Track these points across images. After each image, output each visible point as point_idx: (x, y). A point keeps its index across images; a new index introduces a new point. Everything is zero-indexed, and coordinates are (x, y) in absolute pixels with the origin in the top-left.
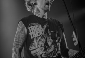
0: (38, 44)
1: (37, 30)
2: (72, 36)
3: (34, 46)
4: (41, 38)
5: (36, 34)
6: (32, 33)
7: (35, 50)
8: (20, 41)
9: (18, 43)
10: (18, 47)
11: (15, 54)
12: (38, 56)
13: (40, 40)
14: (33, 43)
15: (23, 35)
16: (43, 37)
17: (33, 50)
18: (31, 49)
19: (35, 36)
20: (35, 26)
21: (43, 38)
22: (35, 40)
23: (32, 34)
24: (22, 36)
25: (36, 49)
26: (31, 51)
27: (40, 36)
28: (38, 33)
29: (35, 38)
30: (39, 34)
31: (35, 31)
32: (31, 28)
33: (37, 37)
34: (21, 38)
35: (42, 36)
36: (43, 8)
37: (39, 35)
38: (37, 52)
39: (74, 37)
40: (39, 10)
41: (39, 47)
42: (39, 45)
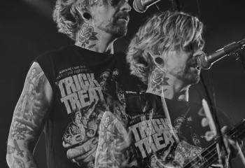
0: (87, 130)
1: (82, 89)
2: (200, 113)
3: (76, 136)
4: (95, 111)
5: (79, 99)
6: (67, 98)
7: (78, 145)
8: (28, 121)
9: (23, 126)
10: (22, 137)
11: (16, 156)
12: (88, 163)
13: (92, 118)
14: (74, 127)
15: (39, 102)
16: (99, 108)
17: (73, 147)
18: (66, 143)
19: (76, 105)
20: (75, 77)
21: (99, 111)
22: (78, 117)
23: (69, 101)
24: (35, 107)
25: (83, 143)
26: (67, 149)
27: (91, 106)
28: (86, 96)
29: (76, 111)
30: (87, 100)
31: (77, 92)
32: (64, 85)
33: (82, 110)
34: (31, 113)
35: (97, 106)
36: (109, 28)
37: (89, 104)
38: (85, 153)
39: (205, 117)
40: (94, 34)
41: (89, 138)
42: (89, 131)
